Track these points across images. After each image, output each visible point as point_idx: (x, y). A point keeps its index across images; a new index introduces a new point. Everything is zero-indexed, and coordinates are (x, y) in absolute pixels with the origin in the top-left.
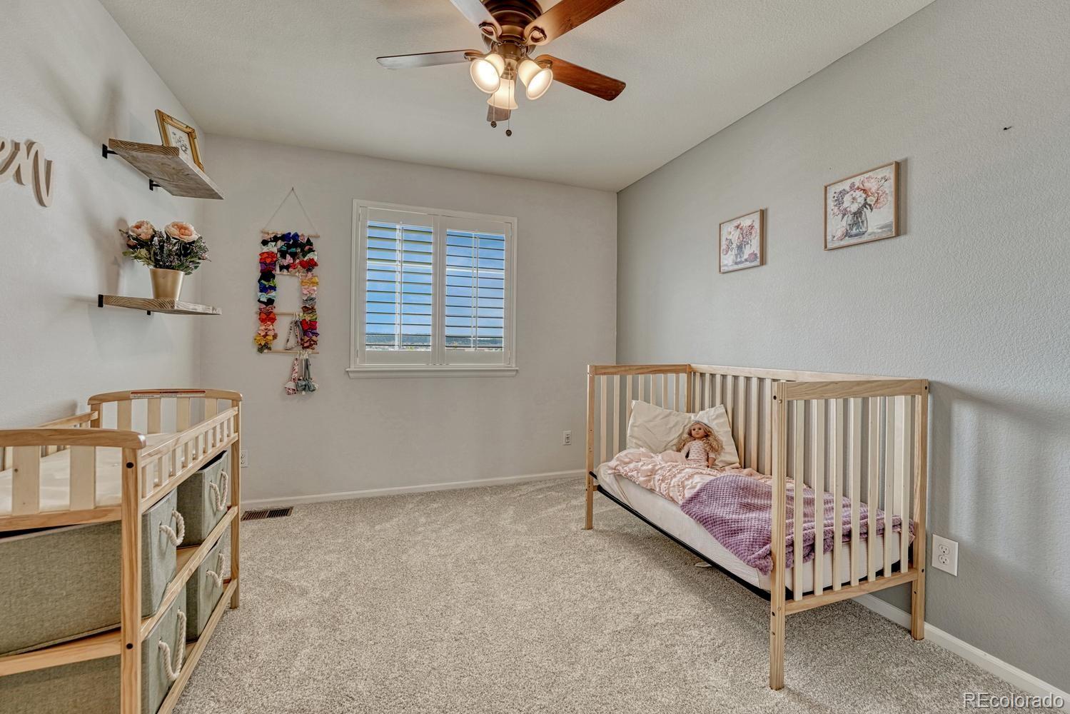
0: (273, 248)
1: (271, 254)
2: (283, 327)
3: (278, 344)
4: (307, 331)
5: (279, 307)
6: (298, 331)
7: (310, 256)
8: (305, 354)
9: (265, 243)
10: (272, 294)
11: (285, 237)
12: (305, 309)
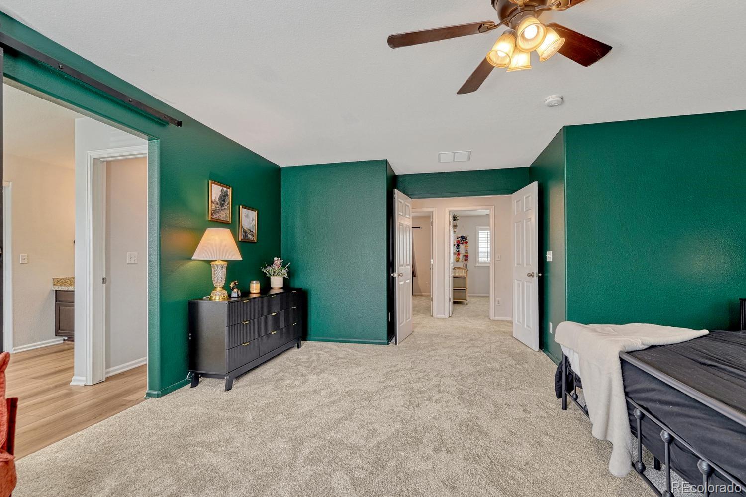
0: (459, 239)
1: (459, 241)
2: (461, 256)
3: (460, 260)
4: (466, 257)
5: (460, 252)
6: (464, 257)
7: (467, 241)
8: (466, 262)
9: (457, 238)
10: (459, 249)
11: (461, 237)
12: (466, 252)
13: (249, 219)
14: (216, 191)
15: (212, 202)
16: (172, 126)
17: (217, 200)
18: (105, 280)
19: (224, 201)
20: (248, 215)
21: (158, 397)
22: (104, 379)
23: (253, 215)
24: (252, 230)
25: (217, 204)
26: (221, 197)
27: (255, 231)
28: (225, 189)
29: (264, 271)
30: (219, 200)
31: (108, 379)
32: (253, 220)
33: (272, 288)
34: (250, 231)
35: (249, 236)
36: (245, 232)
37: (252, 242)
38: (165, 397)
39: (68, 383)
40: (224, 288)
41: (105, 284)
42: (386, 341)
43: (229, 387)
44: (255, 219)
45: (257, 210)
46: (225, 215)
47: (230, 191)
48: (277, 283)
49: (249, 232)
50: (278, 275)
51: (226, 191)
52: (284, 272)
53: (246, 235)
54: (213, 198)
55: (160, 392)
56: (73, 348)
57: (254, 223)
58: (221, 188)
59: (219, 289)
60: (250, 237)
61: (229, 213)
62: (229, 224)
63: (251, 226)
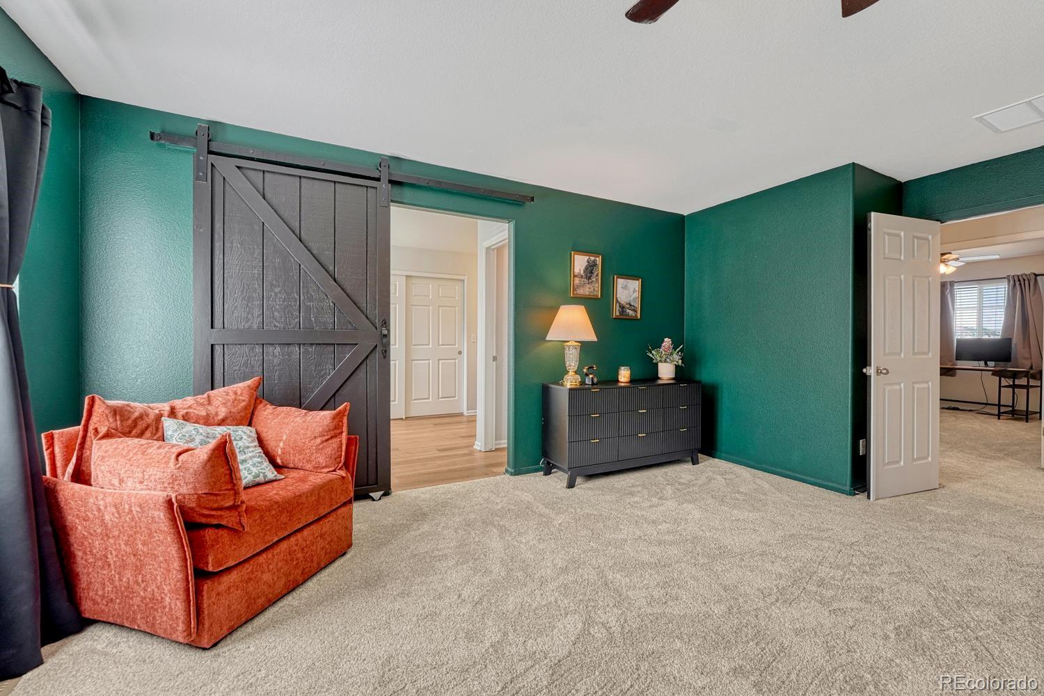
13: (628, 291)
14: (580, 263)
15: (575, 276)
16: (528, 203)
17: (582, 272)
18: (495, 359)
19: (592, 273)
20: (626, 286)
21: (512, 475)
22: (494, 449)
23: (635, 285)
24: (632, 304)
25: (582, 277)
26: (586, 269)
27: (638, 305)
28: (592, 258)
29: (651, 355)
30: (584, 272)
31: (497, 450)
32: (634, 291)
33: (659, 378)
34: (631, 305)
35: (628, 311)
36: (622, 307)
37: (635, 319)
38: (516, 477)
39: (472, 446)
40: (576, 372)
41: (495, 363)
42: (848, 488)
43: (571, 485)
44: (637, 289)
45: (640, 278)
46: (593, 289)
47: (599, 260)
48: (666, 372)
49: (628, 306)
50: (665, 361)
51: (594, 261)
52: (677, 358)
53: (623, 311)
54: (577, 271)
55: (513, 471)
56: (475, 421)
57: (637, 295)
58: (587, 257)
59: (571, 373)
60: (631, 313)
61: (598, 286)
62: (598, 299)
63: (632, 298)
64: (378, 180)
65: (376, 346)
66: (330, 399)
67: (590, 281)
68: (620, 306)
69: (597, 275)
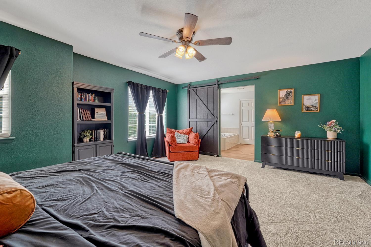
13: (311, 100)
15: (280, 98)
20: (310, 98)
23: (316, 97)
25: (284, 98)
27: (318, 106)
28: (289, 90)
30: (285, 96)
32: (315, 100)
34: (313, 106)
35: (311, 109)
37: (316, 112)
43: (263, 167)
44: (317, 99)
45: (319, 94)
46: (289, 102)
47: (293, 90)
49: (311, 106)
50: (331, 131)
53: (308, 109)
54: (281, 96)
57: (318, 101)
58: (286, 90)
59: (270, 132)
60: (313, 109)
61: (292, 101)
62: (293, 105)
63: (314, 103)
64: (215, 85)
65: (215, 122)
66: (206, 133)
67: (288, 99)
68: (306, 107)
69: (292, 96)
